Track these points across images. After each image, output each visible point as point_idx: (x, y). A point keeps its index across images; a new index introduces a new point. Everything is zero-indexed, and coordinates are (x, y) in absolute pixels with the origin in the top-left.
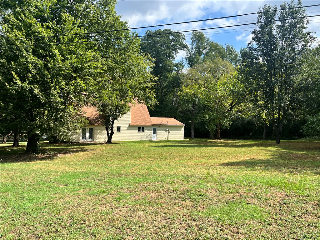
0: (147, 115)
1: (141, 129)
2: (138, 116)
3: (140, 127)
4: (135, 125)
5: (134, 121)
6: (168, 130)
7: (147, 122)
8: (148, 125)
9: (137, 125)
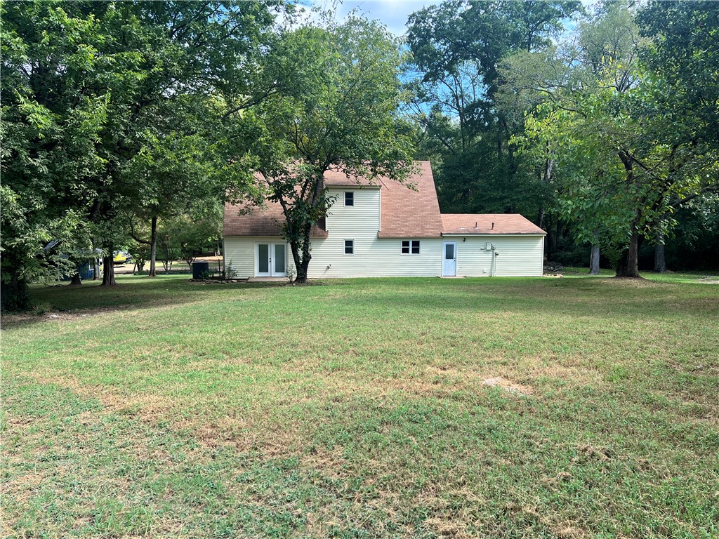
0: (434, 207)
1: (412, 246)
2: (405, 213)
3: (408, 242)
4: (393, 235)
5: (393, 226)
6: (493, 249)
7: (428, 226)
8: (430, 234)
9: (398, 236)
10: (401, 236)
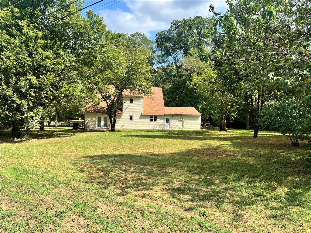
0: (162, 104)
3: (153, 117)
4: (147, 114)
7: (160, 111)
8: (161, 114)
9: (149, 115)
10: (150, 115)
